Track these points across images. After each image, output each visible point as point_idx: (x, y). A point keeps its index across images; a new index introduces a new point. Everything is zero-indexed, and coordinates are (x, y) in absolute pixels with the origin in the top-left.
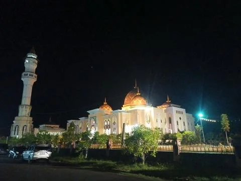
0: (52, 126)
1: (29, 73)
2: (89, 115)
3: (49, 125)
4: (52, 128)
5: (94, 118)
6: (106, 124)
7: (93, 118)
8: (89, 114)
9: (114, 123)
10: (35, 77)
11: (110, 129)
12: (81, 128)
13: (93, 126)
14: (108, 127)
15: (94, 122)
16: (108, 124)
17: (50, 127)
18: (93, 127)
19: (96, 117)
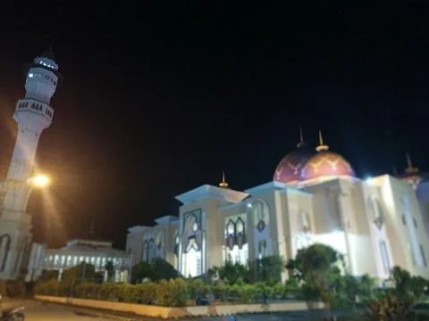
0: (94, 243)
1: (31, 102)
2: (181, 208)
3: (87, 242)
4: (95, 247)
5: (197, 215)
6: (231, 231)
7: (192, 213)
8: (181, 204)
9: (261, 226)
10: (48, 112)
11: (246, 247)
12: (159, 246)
13: (191, 238)
14: (237, 240)
15: (195, 228)
16: (240, 228)
17: (89, 245)
18: (192, 241)
19: (200, 209)
